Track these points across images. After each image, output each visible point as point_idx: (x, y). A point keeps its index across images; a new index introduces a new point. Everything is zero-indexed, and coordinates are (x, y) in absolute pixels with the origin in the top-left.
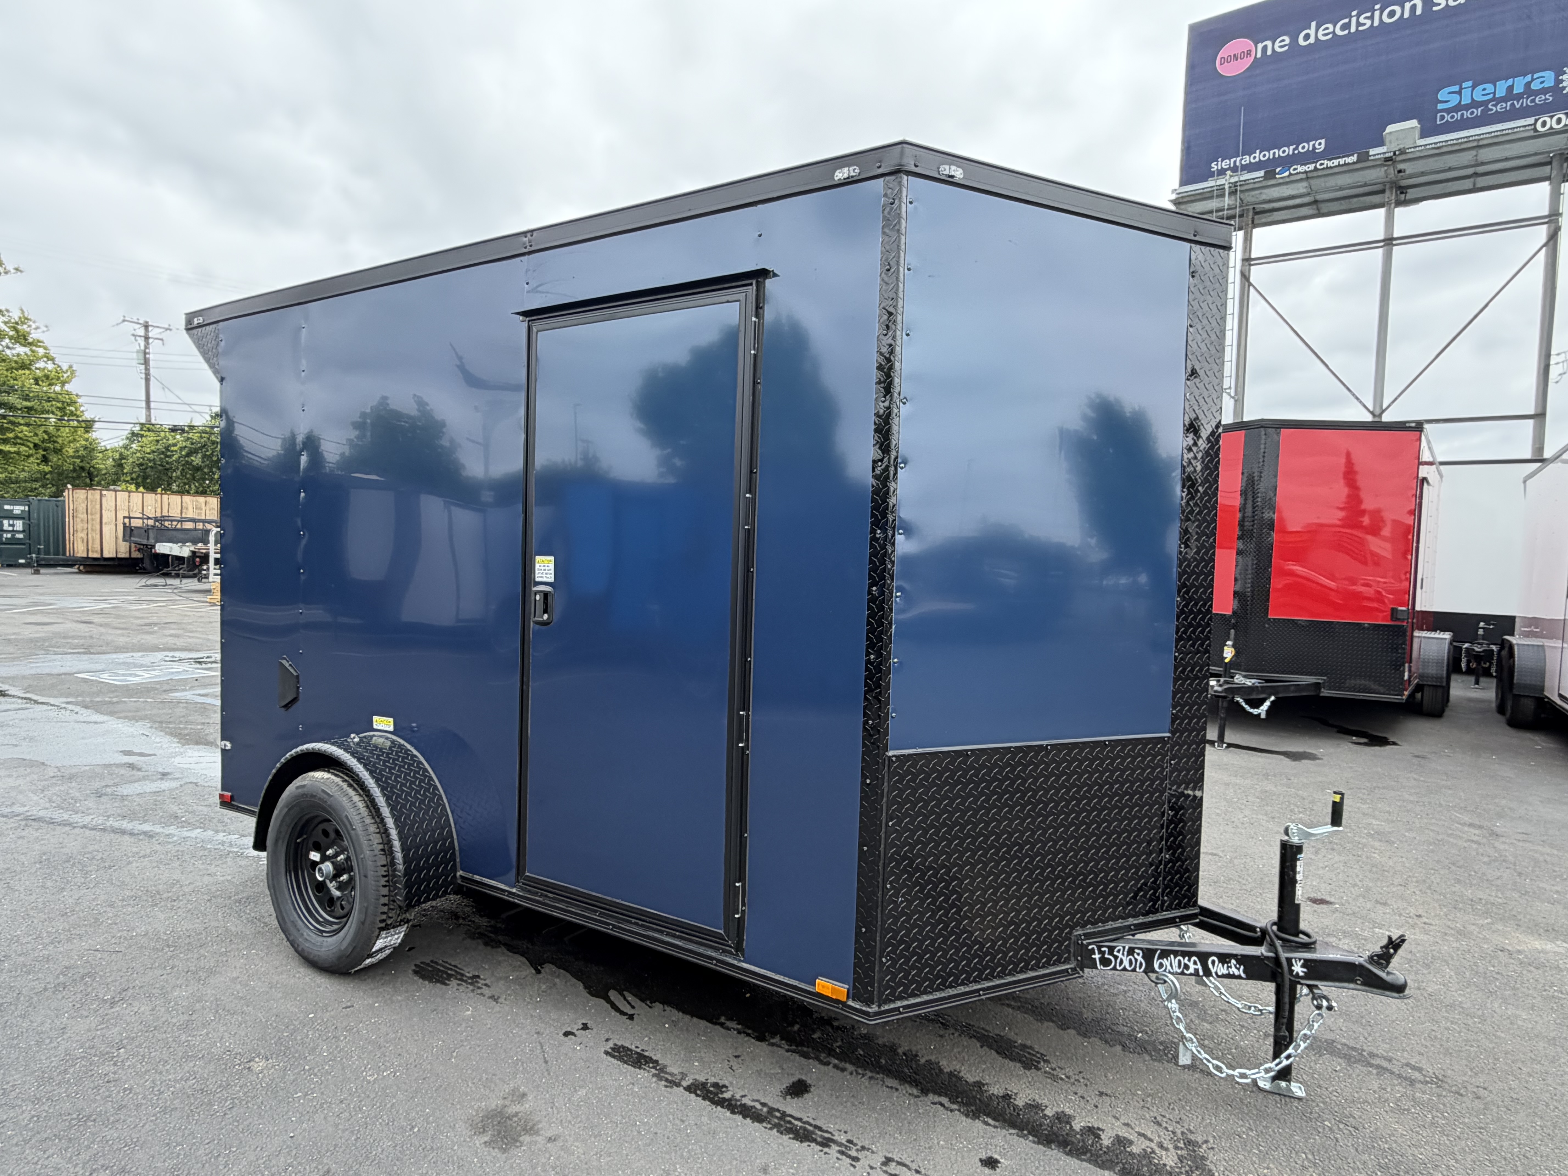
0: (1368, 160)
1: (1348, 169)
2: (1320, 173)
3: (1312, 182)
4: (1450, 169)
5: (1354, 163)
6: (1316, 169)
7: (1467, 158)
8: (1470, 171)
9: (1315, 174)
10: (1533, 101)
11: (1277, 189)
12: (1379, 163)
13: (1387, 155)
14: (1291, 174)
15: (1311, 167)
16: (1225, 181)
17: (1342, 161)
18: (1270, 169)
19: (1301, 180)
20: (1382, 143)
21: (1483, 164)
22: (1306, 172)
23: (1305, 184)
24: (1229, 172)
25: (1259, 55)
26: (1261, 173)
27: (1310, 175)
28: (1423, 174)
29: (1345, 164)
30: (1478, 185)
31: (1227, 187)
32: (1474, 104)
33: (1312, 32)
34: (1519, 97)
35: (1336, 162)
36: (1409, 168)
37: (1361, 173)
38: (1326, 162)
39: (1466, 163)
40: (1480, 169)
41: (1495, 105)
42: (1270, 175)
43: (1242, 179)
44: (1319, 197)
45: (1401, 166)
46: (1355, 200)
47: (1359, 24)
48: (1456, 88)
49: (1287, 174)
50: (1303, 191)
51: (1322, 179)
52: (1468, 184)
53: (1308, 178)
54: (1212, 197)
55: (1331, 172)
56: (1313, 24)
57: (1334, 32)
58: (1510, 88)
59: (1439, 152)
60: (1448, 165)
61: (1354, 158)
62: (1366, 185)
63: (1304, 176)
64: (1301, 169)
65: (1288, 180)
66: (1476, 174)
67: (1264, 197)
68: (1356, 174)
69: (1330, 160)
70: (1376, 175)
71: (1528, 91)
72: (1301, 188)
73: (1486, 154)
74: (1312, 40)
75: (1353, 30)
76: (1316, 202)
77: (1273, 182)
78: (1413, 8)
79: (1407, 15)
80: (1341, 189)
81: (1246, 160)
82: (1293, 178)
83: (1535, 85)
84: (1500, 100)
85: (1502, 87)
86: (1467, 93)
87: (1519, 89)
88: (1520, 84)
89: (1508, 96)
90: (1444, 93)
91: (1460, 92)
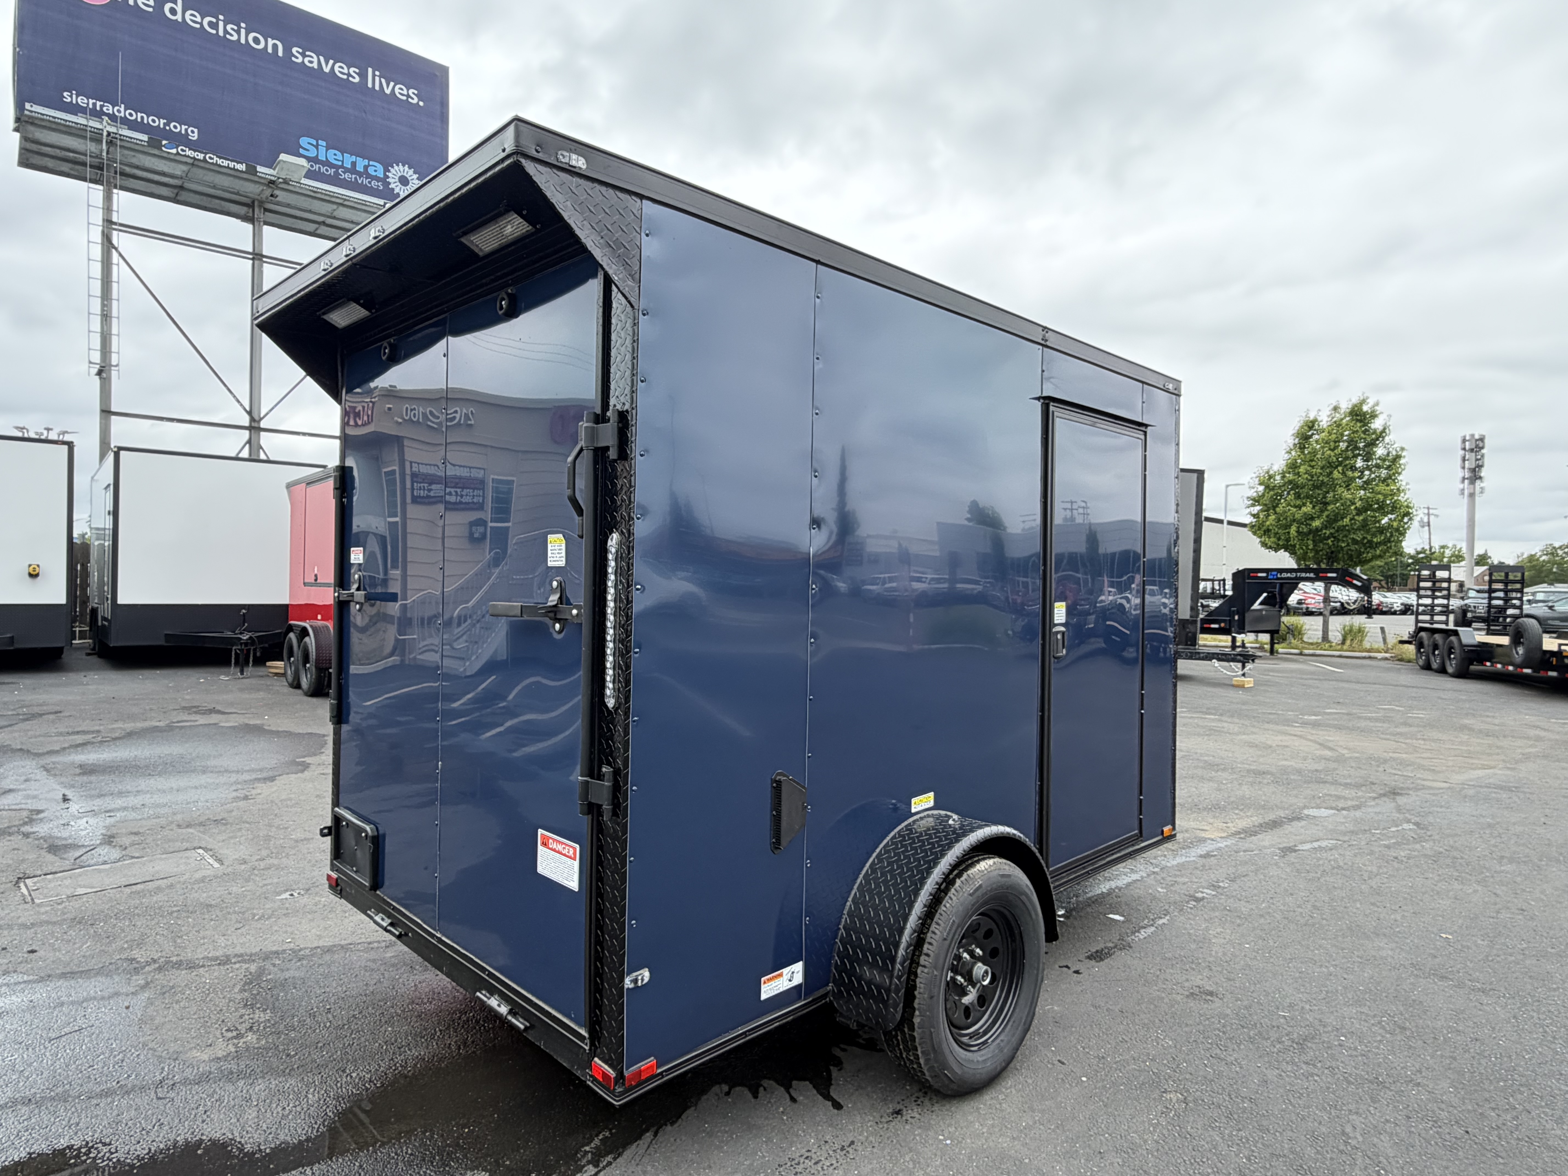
0: (256, 175)
1: (235, 174)
2: (207, 166)
3: (194, 170)
4: (310, 211)
5: (242, 172)
6: (205, 160)
7: (327, 208)
8: (321, 219)
9: (202, 164)
10: (370, 183)
11: (154, 160)
12: (262, 181)
13: (273, 178)
14: (178, 153)
15: (201, 156)
16: (106, 126)
17: (231, 164)
18: (156, 137)
19: (186, 163)
20: (270, 166)
21: (334, 218)
22: (194, 158)
23: (185, 168)
24: (105, 118)
26: (145, 138)
27: (196, 163)
28: (288, 206)
29: (234, 169)
30: (318, 232)
31: (105, 134)
32: (328, 163)
33: (179, 9)
34: (360, 174)
35: (226, 163)
36: (282, 196)
37: (242, 182)
38: (215, 158)
39: (323, 211)
40: (329, 221)
41: (345, 173)
42: (154, 143)
43: (120, 132)
44: (187, 185)
45: (277, 192)
46: (217, 201)
47: (226, 32)
48: (314, 142)
49: (174, 151)
50: (178, 173)
51: (205, 172)
52: (311, 227)
53: (193, 164)
54: (84, 137)
55: (217, 170)
57: (201, 24)
58: (354, 164)
59: (314, 195)
60: (309, 208)
61: (242, 167)
62: (238, 194)
63: (189, 161)
64: (189, 153)
65: (172, 157)
66: (324, 223)
67: (134, 161)
68: (237, 181)
69: (220, 158)
70: (252, 189)
71: (366, 173)
72: (177, 170)
73: (343, 212)
74: (179, 17)
75: (221, 33)
76: (181, 188)
77: (156, 152)
78: (275, 47)
79: (270, 50)
80: (214, 187)
81: (108, 109)
82: (178, 158)
83: (371, 171)
84: (347, 170)
85: (348, 160)
86: (322, 150)
87: (360, 168)
88: (361, 164)
89: (353, 170)
90: (304, 141)
91: (317, 146)
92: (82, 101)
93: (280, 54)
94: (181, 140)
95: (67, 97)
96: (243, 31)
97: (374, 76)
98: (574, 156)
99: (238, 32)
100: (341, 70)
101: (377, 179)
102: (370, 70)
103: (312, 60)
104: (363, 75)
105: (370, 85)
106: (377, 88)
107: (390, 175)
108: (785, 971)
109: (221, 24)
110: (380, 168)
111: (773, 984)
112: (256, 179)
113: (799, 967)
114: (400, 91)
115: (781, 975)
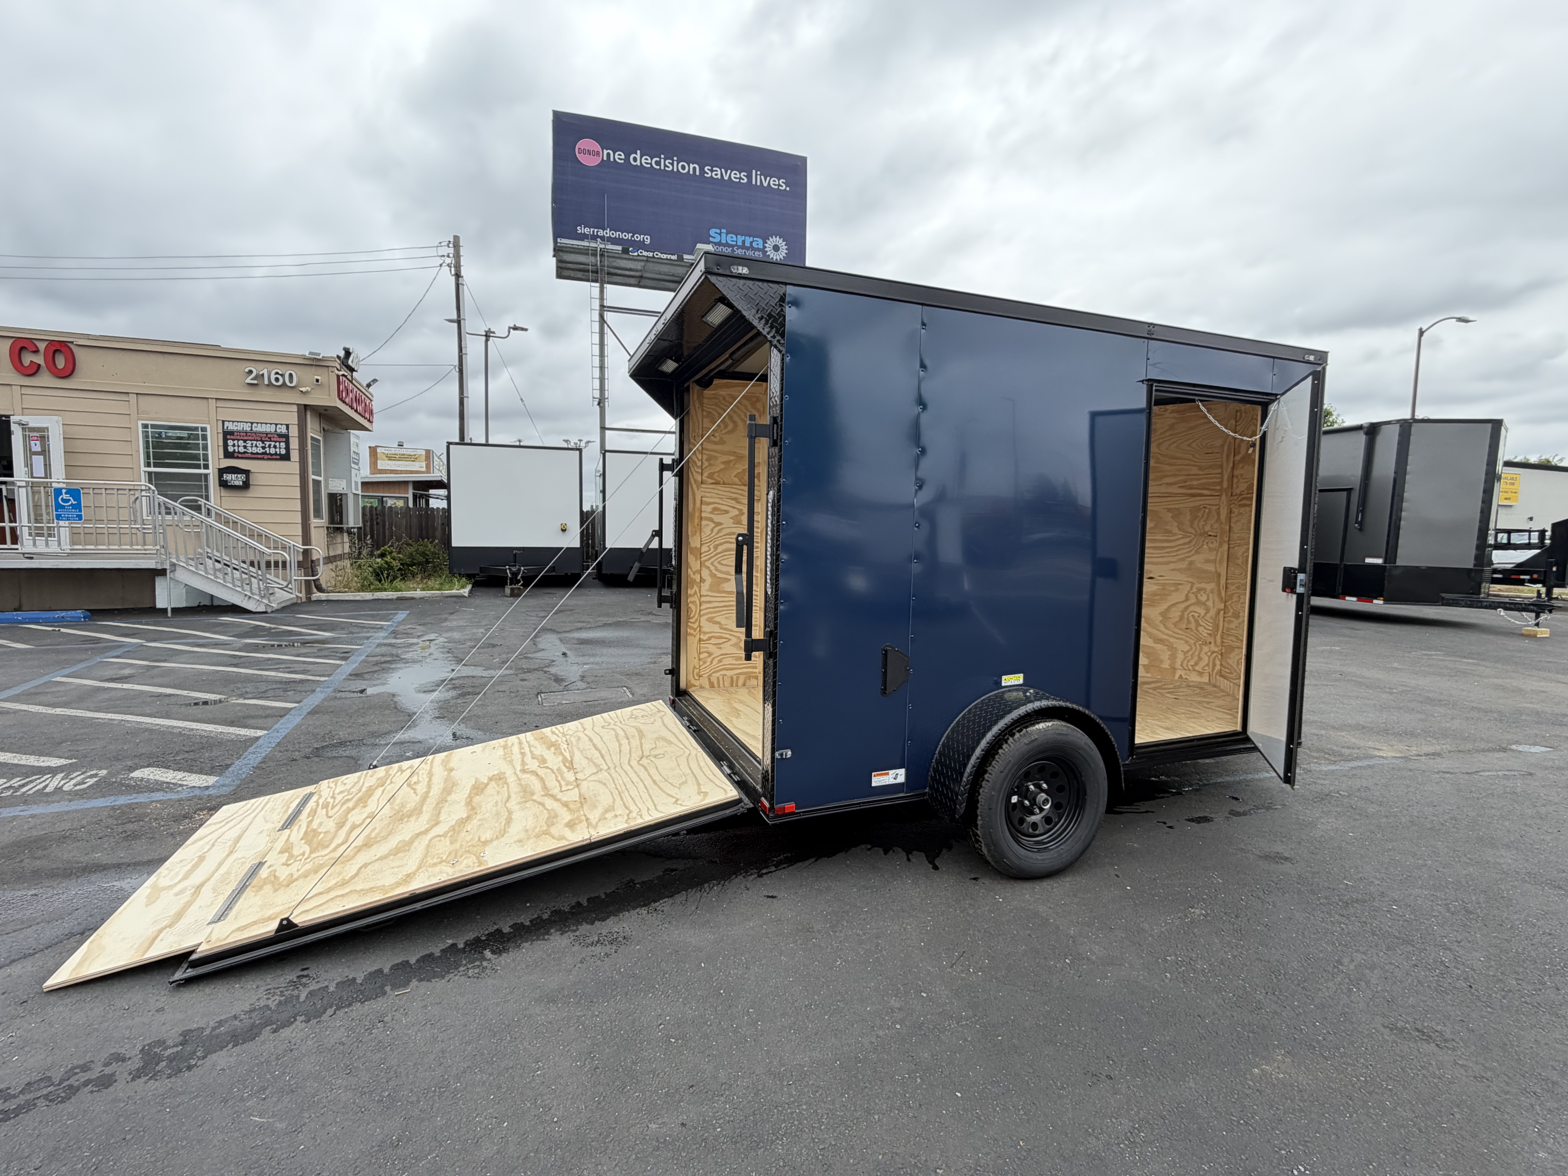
0: (683, 261)
1: (671, 263)
2: (655, 260)
3: (648, 264)
5: (675, 260)
6: (653, 257)
9: (652, 260)
10: (754, 253)
11: (625, 261)
14: (639, 255)
15: (651, 254)
16: (599, 245)
17: (669, 257)
18: (627, 246)
19: (643, 260)
20: (691, 253)
22: (648, 257)
23: (643, 264)
24: (599, 240)
25: (605, 158)
26: (620, 248)
29: (670, 260)
31: (599, 250)
32: (727, 245)
33: (638, 157)
35: (665, 256)
38: (659, 254)
41: (738, 249)
42: (625, 251)
43: (607, 247)
44: (644, 275)
47: (665, 166)
48: (718, 231)
49: (636, 254)
50: (639, 268)
51: (654, 264)
53: (647, 261)
54: (588, 254)
55: (660, 262)
56: (639, 152)
57: (651, 164)
58: (744, 242)
61: (674, 257)
62: (673, 275)
63: (645, 259)
64: (645, 253)
65: (635, 258)
67: (615, 264)
68: (672, 267)
69: (662, 253)
71: (751, 247)
72: (639, 266)
74: (638, 163)
75: (662, 168)
76: (641, 277)
77: (626, 256)
78: (694, 168)
79: (691, 172)
80: (660, 274)
81: (601, 233)
82: (639, 258)
83: (754, 245)
84: (739, 247)
85: (740, 239)
86: (724, 235)
87: (747, 244)
88: (748, 240)
89: (743, 247)
90: (712, 232)
91: (720, 234)
92: (587, 231)
93: (698, 173)
94: (641, 245)
95: (580, 230)
96: (675, 163)
97: (756, 175)
98: (740, 268)
99: (672, 164)
100: (735, 175)
101: (758, 250)
102: (754, 171)
103: (717, 173)
104: (749, 177)
105: (754, 183)
106: (758, 183)
107: (767, 245)
108: (891, 772)
109: (662, 161)
110: (760, 241)
111: (881, 778)
112: (683, 264)
113: (902, 772)
114: (773, 182)
115: (888, 774)
